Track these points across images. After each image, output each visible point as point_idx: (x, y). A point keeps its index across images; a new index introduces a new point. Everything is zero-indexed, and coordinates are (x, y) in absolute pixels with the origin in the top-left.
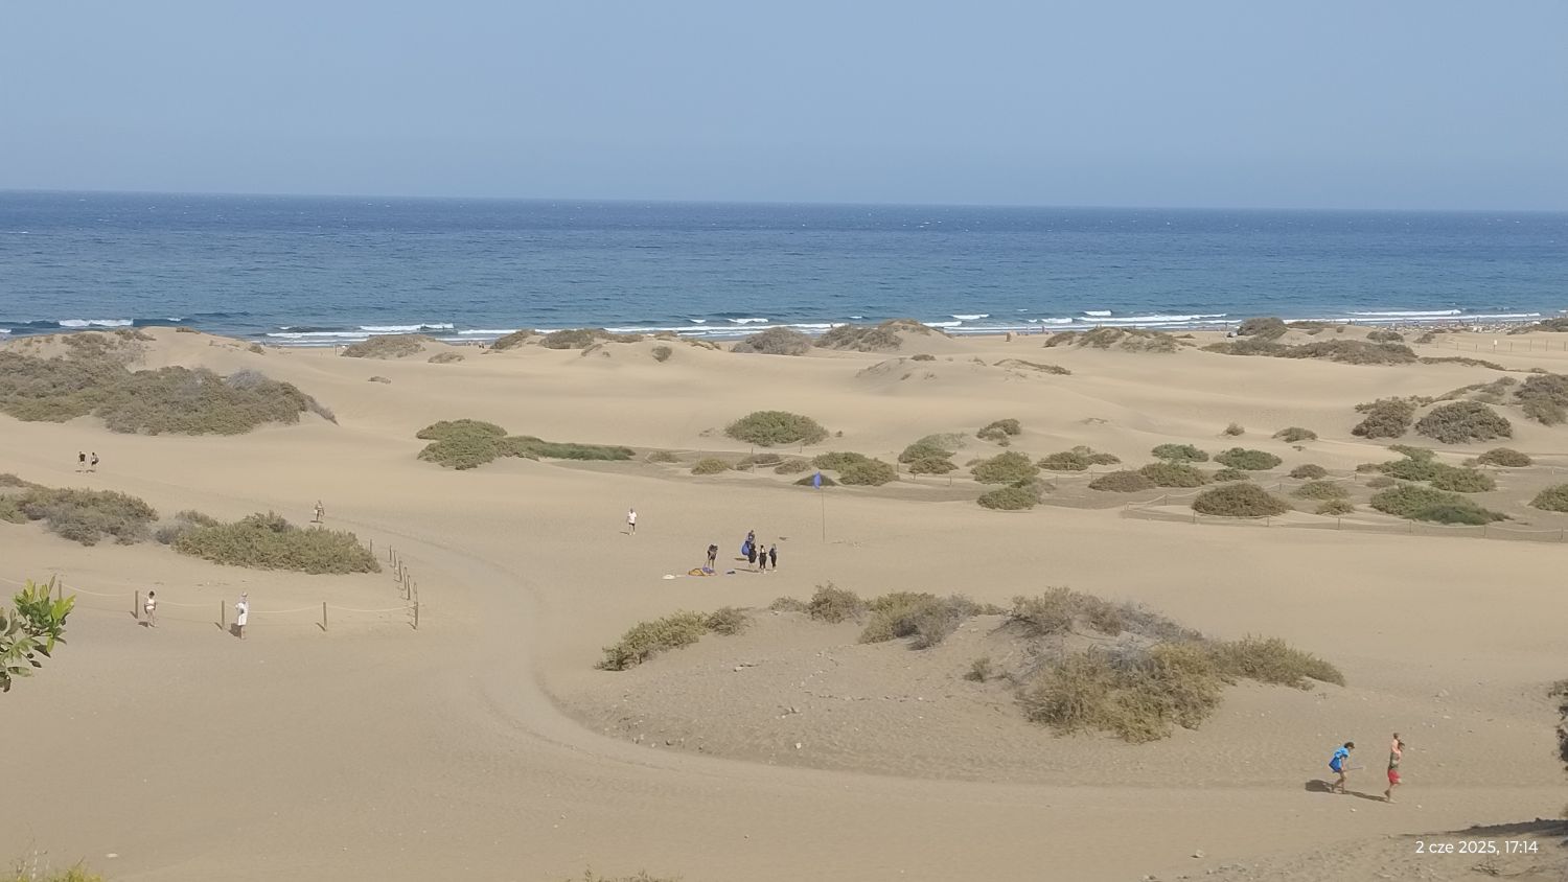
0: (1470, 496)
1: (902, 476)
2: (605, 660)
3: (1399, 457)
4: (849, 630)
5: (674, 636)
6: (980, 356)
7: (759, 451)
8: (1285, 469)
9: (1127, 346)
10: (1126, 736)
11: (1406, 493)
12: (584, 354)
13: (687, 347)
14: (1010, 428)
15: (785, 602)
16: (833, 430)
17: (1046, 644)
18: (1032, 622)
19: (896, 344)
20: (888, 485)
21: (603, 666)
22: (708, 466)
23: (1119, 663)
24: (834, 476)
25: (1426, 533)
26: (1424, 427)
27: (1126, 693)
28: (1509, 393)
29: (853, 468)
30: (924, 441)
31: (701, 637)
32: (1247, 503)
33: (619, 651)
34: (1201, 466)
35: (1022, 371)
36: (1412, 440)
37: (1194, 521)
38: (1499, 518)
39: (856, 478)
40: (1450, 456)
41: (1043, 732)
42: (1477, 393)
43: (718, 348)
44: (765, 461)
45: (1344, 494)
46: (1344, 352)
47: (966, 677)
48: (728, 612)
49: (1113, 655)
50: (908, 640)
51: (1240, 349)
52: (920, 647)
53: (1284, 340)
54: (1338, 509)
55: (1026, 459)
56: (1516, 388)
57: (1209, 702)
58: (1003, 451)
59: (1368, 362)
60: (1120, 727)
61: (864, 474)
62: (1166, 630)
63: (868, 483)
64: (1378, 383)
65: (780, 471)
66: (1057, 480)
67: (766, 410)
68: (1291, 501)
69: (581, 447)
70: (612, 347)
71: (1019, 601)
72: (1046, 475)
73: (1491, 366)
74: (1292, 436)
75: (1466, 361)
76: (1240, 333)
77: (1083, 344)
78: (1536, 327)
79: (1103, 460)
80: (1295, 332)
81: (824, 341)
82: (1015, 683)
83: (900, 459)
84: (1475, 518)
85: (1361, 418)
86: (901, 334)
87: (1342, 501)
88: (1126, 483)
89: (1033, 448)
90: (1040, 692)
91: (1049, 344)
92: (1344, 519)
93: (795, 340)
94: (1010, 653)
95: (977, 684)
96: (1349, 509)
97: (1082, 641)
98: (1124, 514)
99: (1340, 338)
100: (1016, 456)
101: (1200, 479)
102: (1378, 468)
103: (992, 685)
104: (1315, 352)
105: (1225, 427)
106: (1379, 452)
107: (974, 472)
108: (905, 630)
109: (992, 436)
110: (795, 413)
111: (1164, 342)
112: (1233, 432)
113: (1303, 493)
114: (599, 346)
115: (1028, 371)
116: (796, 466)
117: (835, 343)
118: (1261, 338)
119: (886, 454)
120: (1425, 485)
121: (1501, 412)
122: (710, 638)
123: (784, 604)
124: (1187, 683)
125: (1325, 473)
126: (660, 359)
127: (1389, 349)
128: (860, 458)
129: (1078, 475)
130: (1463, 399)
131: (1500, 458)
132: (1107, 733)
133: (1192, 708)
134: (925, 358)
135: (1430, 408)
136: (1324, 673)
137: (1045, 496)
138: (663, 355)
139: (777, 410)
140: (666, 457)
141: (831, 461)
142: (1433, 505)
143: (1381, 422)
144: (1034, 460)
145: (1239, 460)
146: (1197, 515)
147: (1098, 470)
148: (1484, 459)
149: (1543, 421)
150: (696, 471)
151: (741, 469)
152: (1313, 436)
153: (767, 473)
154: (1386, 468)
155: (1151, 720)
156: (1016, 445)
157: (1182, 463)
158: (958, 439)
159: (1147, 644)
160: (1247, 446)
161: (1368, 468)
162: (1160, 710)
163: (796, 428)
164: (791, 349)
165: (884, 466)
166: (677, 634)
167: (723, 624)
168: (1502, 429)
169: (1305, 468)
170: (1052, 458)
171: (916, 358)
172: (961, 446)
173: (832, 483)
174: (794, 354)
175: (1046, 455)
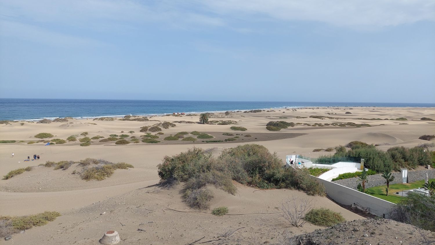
0: (156, 139)
1: (67, 142)
2: (4, 178)
3: (146, 134)
4: (52, 168)
5: (18, 172)
6: (81, 122)
7: (41, 139)
8: (130, 137)
9: (106, 120)
10: (98, 180)
11: (147, 139)
12: (6, 125)
13: (27, 123)
14: (86, 133)
15: (41, 164)
16: (55, 135)
17: (85, 167)
18: (83, 164)
19: (67, 121)
20: (64, 143)
21: (3, 179)
22: (30, 143)
23: (97, 169)
24: (54, 143)
25: (149, 145)
26: (150, 130)
27: (98, 173)
28: (161, 125)
29: (58, 141)
30: (72, 136)
31: (24, 172)
32: (124, 142)
33: (7, 176)
34: (117, 137)
35: (89, 124)
36: (148, 132)
37: (115, 146)
38: (159, 142)
39: (58, 143)
40: (153, 134)
41: (85, 181)
42: (156, 125)
43: (34, 123)
44: (42, 141)
45: (138, 140)
46: (139, 120)
47: (72, 174)
48: (29, 167)
49: (96, 168)
50: (62, 169)
51: (124, 120)
52: (64, 170)
53: (130, 118)
54: (137, 142)
55: (89, 138)
56: (162, 124)
57: (112, 173)
58: (85, 137)
59: (142, 121)
60: (97, 179)
61: (60, 142)
62: (106, 163)
63: (61, 143)
64: (143, 124)
65: (44, 143)
66: (94, 141)
67: (42, 133)
68: (130, 141)
69: (5, 141)
70: (12, 123)
71: (81, 161)
72: (92, 140)
73: (159, 121)
74: (131, 132)
75: (155, 120)
76: (124, 117)
77: (99, 120)
78: (165, 116)
79: (101, 137)
80: (132, 117)
81: (54, 121)
82: (80, 174)
83: (67, 139)
84: (156, 142)
85: (141, 129)
86: (68, 119)
87: (138, 141)
88: (105, 141)
89: (90, 136)
90: (84, 175)
91: (94, 120)
92: (138, 144)
93: (48, 121)
94: (80, 169)
95: (74, 175)
96: (139, 142)
97: (92, 166)
98: (105, 145)
99: (138, 118)
100: (87, 138)
101: (117, 139)
102: (143, 136)
103: (76, 174)
104: (135, 120)
105: (121, 132)
106: (143, 134)
107: (80, 141)
108: (62, 167)
109: (83, 135)
110: (48, 133)
111: (112, 119)
112: (122, 132)
113: (132, 140)
114: (9, 123)
115: (90, 124)
116: (48, 142)
117: (56, 121)
118: (127, 118)
119: (65, 139)
120: (149, 138)
121: (160, 127)
122: (25, 172)
123: (41, 165)
124: (109, 171)
125: (135, 137)
126: (22, 125)
127: (145, 119)
128: (59, 139)
129: (97, 140)
130: (155, 126)
131: (160, 134)
132: (95, 180)
133: (109, 174)
134: (72, 123)
135: (150, 127)
136: (131, 166)
137: (92, 143)
138: (22, 124)
139: (44, 133)
140: (22, 141)
141: (54, 140)
142: (150, 141)
143: (144, 129)
144: (90, 138)
145: (123, 136)
146: (116, 145)
147: (101, 139)
148: (158, 134)
149: (165, 128)
150: (28, 143)
151: (37, 143)
152: (134, 132)
153: (42, 143)
154: (144, 136)
155: (102, 177)
156: (87, 136)
157: (114, 137)
158: (77, 136)
159: (103, 165)
160: (124, 134)
161: (142, 136)
162: (104, 175)
163: (48, 135)
164: (48, 122)
165: (64, 141)
166: (19, 172)
167: (28, 169)
168: (160, 130)
169: (132, 137)
170: (93, 137)
171: (70, 123)
172: (78, 137)
173: (54, 144)
174: (48, 123)
175: (92, 137)
